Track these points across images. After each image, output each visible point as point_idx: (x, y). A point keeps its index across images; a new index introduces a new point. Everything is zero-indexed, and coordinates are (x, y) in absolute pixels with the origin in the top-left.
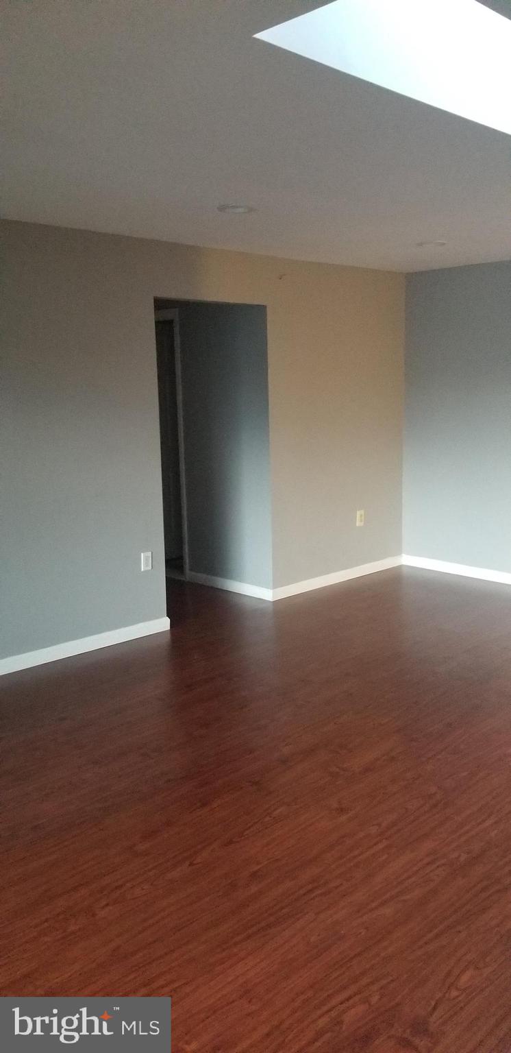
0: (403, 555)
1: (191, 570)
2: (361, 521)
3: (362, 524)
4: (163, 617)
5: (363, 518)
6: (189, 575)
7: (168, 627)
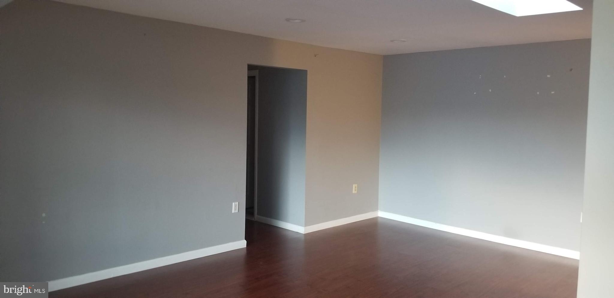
0: (379, 211)
1: (258, 214)
2: (355, 191)
3: (356, 192)
4: (242, 239)
5: (356, 189)
6: (257, 217)
7: (245, 246)
